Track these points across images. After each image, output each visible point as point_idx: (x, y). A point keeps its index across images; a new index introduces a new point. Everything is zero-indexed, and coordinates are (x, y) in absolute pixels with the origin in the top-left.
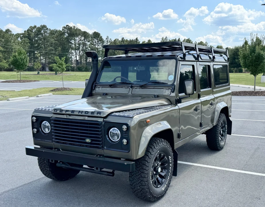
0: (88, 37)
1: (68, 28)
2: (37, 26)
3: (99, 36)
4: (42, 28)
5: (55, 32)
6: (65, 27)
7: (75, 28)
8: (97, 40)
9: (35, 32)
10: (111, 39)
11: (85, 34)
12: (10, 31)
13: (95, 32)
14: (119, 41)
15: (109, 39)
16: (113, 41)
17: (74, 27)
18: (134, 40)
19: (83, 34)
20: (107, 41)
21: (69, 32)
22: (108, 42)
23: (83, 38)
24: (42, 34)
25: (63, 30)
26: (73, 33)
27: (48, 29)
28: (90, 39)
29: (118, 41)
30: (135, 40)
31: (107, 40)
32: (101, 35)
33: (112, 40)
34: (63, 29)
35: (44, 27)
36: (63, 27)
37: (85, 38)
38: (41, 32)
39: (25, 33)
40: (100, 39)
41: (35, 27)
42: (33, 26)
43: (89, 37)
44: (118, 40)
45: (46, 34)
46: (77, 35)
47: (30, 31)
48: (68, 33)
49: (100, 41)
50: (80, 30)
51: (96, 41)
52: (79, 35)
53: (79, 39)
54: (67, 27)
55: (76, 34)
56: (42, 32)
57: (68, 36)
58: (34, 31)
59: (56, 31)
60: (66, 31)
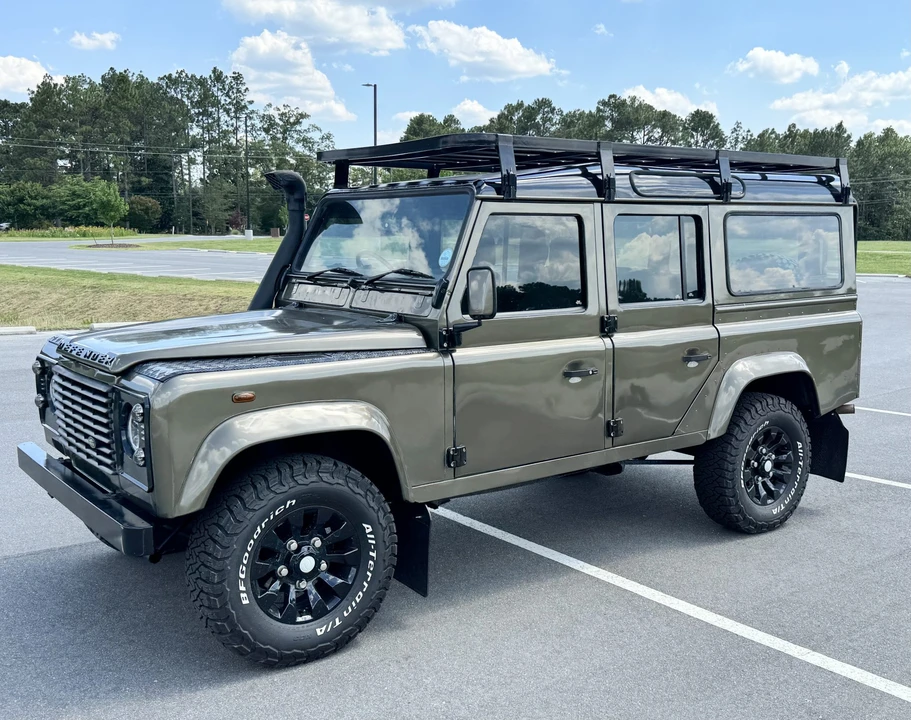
0: (672, 129)
1: (615, 104)
2: (526, 104)
3: (709, 124)
4: (540, 107)
5: (578, 120)
6: (604, 103)
7: (637, 104)
8: (702, 135)
9: (519, 120)
10: (749, 131)
11: (665, 120)
12: (457, 122)
13: (697, 112)
14: (777, 137)
15: (742, 131)
16: (755, 136)
17: (634, 99)
18: (829, 129)
19: (660, 121)
20: (737, 138)
21: (615, 115)
22: (737, 141)
23: (657, 133)
24: (537, 127)
25: (599, 110)
26: (628, 118)
27: (554, 109)
28: (680, 134)
29: (773, 136)
30: (832, 129)
31: (734, 135)
32: (717, 120)
33: (751, 136)
34: (598, 108)
35: (544, 103)
36: (598, 103)
37: (663, 131)
38: (534, 120)
39: (490, 125)
40: (710, 134)
41: (520, 105)
42: (514, 103)
43: (678, 129)
44: (773, 132)
45: (548, 125)
46: (640, 126)
47: (506, 117)
48: (612, 120)
49: (713, 139)
50: (650, 108)
51: (700, 139)
52: (646, 124)
53: (646, 137)
54: (612, 100)
55: (637, 120)
56: (539, 119)
57: (611, 130)
58: (515, 118)
59: (580, 114)
60: (607, 114)
